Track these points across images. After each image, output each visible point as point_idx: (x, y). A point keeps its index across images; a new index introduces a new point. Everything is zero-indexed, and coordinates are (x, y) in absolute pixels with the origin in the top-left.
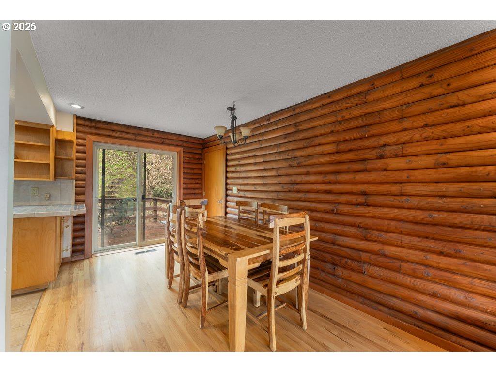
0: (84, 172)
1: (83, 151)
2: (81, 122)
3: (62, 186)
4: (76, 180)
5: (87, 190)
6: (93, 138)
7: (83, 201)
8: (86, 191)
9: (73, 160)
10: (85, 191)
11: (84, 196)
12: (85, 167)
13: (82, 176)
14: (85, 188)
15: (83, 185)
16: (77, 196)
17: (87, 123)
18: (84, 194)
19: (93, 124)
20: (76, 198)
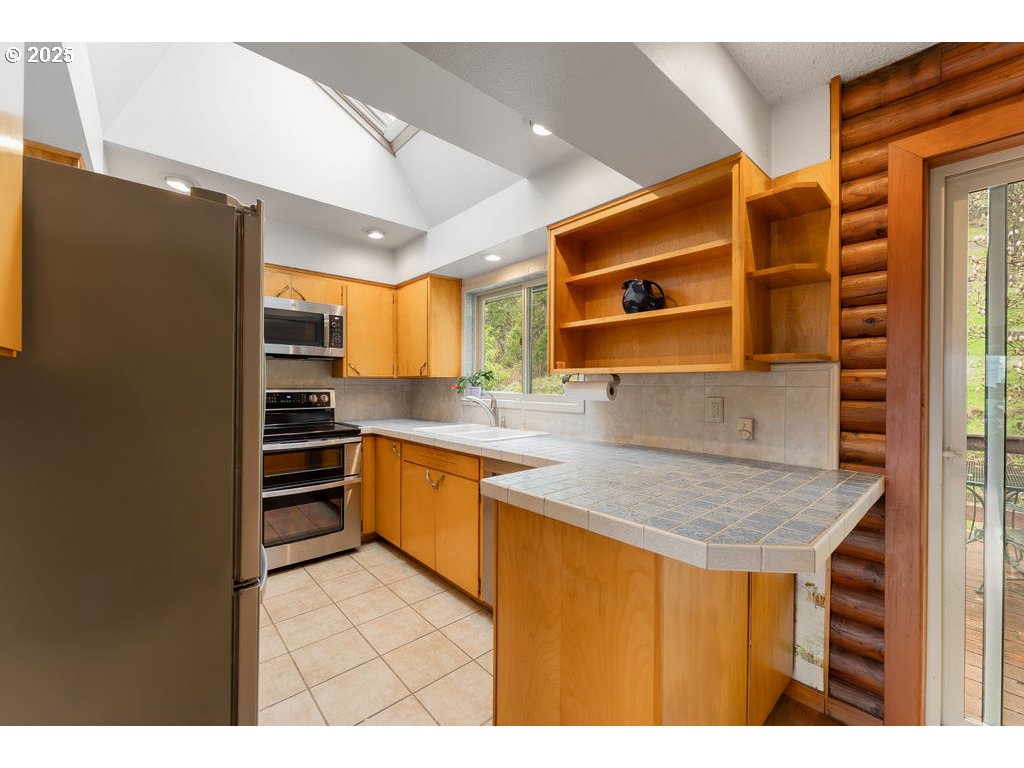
0: (878, 325)
1: (874, 226)
3: (790, 391)
4: (843, 367)
5: (893, 411)
7: (877, 463)
8: (889, 416)
9: (827, 279)
10: (884, 412)
11: (880, 437)
12: (883, 301)
13: (874, 345)
14: (883, 399)
15: (877, 386)
16: (850, 435)
18: (879, 428)
20: (846, 445)
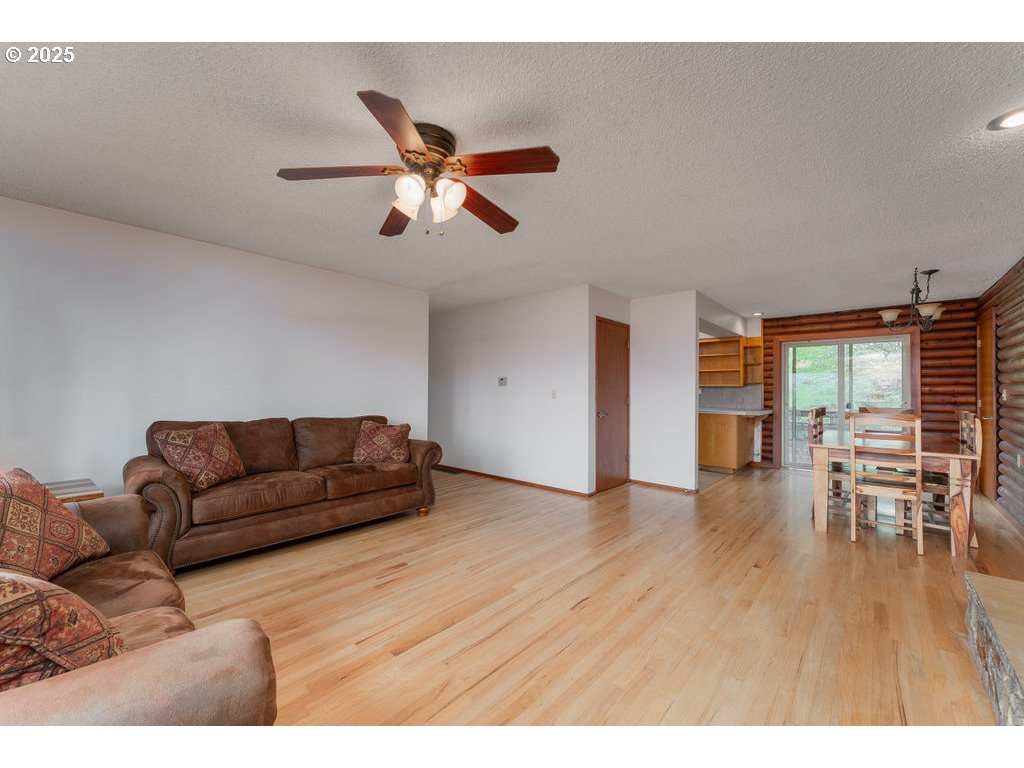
0: (772, 376)
1: (769, 354)
2: (767, 324)
4: (764, 386)
6: (780, 338)
7: (771, 407)
8: (774, 396)
9: (761, 365)
11: (772, 400)
12: (772, 370)
13: (771, 380)
14: (772, 392)
17: (774, 324)
19: (780, 323)
